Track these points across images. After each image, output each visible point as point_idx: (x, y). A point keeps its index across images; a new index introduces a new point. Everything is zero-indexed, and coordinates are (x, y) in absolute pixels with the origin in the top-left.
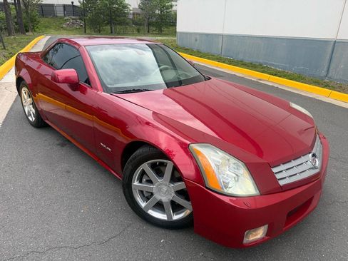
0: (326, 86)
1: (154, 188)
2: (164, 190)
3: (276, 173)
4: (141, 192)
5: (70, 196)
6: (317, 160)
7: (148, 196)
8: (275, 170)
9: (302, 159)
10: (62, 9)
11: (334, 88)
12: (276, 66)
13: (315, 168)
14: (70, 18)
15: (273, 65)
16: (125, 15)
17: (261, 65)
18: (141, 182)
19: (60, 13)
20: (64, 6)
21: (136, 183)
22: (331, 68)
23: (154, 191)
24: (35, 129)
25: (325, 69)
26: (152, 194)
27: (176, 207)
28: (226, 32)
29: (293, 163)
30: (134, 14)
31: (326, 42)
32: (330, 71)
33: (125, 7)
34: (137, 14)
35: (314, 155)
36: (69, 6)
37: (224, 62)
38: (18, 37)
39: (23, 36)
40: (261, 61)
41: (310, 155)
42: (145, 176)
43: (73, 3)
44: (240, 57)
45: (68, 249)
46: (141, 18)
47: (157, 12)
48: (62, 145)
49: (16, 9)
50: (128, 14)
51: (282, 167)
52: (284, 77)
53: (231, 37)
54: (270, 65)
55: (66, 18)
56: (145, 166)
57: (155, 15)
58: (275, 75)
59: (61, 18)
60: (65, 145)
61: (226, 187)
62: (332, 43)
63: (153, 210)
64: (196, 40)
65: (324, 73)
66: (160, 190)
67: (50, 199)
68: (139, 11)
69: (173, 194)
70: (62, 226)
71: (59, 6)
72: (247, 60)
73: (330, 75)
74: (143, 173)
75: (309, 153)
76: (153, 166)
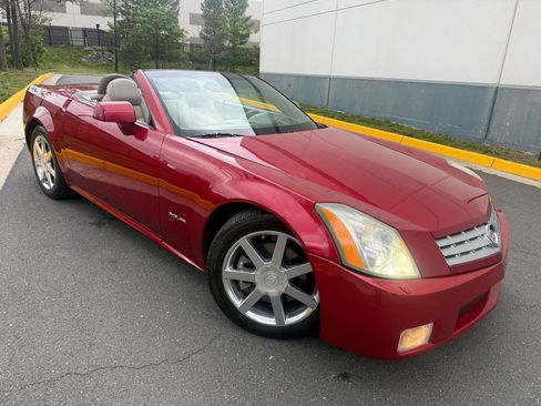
0: (486, 152)
1: (256, 275)
2: (272, 278)
3: (442, 248)
4: (235, 283)
5: (120, 296)
6: (496, 235)
7: (245, 289)
8: (441, 243)
9: (476, 232)
10: (80, 34)
11: (497, 155)
12: (411, 123)
13: (493, 245)
14: (94, 49)
15: (406, 122)
16: (179, 46)
17: (388, 122)
18: (235, 267)
19: (78, 41)
20: (85, 31)
21: (228, 269)
22: (492, 126)
23: (257, 281)
24: (53, 202)
25: (484, 127)
26: (253, 285)
27: (291, 305)
28: (335, 73)
29: (465, 236)
30: (192, 45)
31: (483, 89)
32: (491, 129)
33: (180, 34)
34: (197, 46)
35: (492, 228)
36: (92, 30)
37: (333, 117)
38: (13, 73)
39: (19, 72)
40: (388, 116)
41: (487, 227)
42: (243, 257)
43: (98, 26)
44: (357, 111)
45: (127, 370)
46: (203, 50)
47: (227, 43)
48: (99, 225)
49: (10, 32)
50: (183, 45)
51: (450, 240)
52: (424, 138)
53: (343, 80)
54: (401, 121)
55: (87, 48)
56: (244, 242)
57: (224, 49)
58: (411, 136)
59: (79, 48)
60: (104, 224)
61: (372, 265)
62: (493, 90)
63: (253, 311)
64: (290, 85)
65: (481, 133)
66: (265, 279)
67: (89, 300)
68: (201, 42)
69: (287, 284)
70: (113, 338)
71: (76, 29)
72: (367, 114)
73: (490, 136)
74: (240, 252)
75: (486, 224)
76: (256, 242)
